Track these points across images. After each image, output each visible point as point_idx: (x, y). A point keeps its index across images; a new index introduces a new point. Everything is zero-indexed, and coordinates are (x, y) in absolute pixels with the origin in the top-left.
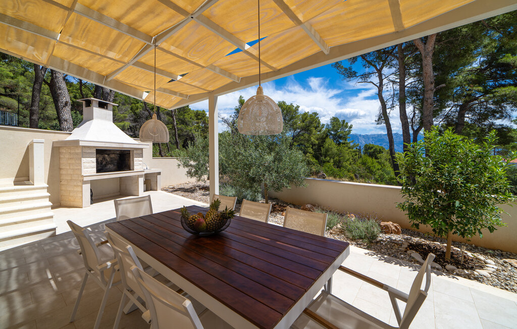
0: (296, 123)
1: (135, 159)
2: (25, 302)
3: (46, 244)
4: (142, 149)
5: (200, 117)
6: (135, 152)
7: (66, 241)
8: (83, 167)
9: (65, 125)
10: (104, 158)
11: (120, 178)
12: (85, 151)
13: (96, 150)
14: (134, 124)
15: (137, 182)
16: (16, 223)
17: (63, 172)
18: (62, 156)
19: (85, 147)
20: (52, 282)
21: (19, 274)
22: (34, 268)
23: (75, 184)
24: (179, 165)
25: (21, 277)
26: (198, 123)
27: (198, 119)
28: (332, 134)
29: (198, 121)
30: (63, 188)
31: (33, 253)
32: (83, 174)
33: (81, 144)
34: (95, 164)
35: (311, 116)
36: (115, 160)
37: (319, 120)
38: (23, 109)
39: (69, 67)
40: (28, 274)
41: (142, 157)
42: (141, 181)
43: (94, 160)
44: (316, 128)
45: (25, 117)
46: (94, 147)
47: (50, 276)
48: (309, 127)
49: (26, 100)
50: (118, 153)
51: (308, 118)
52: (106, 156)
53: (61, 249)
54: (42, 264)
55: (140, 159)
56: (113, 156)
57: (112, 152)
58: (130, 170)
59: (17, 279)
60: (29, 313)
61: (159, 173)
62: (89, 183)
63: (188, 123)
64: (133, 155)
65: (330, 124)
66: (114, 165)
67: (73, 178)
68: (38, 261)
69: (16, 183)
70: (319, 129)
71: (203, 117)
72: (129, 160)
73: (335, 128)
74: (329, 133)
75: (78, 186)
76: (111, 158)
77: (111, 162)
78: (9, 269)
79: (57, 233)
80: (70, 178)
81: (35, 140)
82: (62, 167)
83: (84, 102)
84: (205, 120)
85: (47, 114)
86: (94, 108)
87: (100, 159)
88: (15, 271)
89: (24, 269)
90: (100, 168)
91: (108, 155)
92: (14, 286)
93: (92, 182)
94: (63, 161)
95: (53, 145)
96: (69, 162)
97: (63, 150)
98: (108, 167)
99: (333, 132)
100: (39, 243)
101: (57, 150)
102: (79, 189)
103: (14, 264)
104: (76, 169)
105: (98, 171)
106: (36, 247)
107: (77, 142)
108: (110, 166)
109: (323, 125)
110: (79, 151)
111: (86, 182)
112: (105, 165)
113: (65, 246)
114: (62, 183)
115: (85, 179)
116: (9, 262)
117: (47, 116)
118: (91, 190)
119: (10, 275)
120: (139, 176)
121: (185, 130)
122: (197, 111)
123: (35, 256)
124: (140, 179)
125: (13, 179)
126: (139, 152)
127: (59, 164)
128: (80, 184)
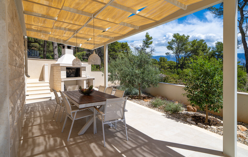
0: (186, 48)
1: (82, 72)
2: (43, 113)
3: (48, 102)
4: (85, 67)
5: (124, 47)
6: (82, 68)
7: (54, 102)
8: (61, 75)
9: (56, 57)
10: (70, 71)
11: (77, 80)
12: (62, 68)
13: (66, 68)
14: (88, 53)
15: (83, 83)
16: (40, 94)
17: (55, 77)
18: (54, 70)
19: (62, 66)
20: (49, 110)
21: (41, 108)
22: (45, 107)
23: (59, 82)
24: (103, 75)
25: (42, 108)
26: (123, 50)
27: (123, 48)
28: (216, 54)
29: (123, 49)
30: (55, 84)
31: (45, 103)
32: (62, 78)
33: (61, 65)
34: (66, 74)
35: (198, 42)
36: (75, 72)
37: (206, 45)
38: (41, 47)
39: (54, 39)
40: (43, 108)
41: (85, 71)
42: (85, 82)
43: (65, 72)
44: (203, 50)
45: (41, 51)
46: (66, 66)
47: (49, 109)
48: (196, 50)
49: (42, 43)
50: (76, 69)
51: (196, 44)
52: (71, 70)
53: (52, 103)
54: (47, 106)
55: (85, 72)
56: (73, 70)
57: (73, 69)
58: (80, 77)
59: (41, 109)
60: (44, 115)
61: (94, 79)
62: (63, 82)
63: (116, 51)
64: (81, 70)
65: (215, 47)
66: (74, 74)
67: (58, 80)
68: (46, 105)
69: (40, 80)
70: (205, 51)
71: (126, 46)
72: (80, 72)
73: (219, 50)
74: (214, 53)
75: (59, 83)
76: (73, 71)
77: (73, 73)
78: (39, 106)
79: (52, 99)
80: (57, 80)
81: (45, 64)
82: (54, 75)
83: (62, 47)
84: (127, 48)
85: (50, 49)
86: (66, 49)
87: (68, 72)
88: (40, 107)
89: (42, 107)
90: (68, 76)
91: (72, 70)
92: (40, 110)
93: (65, 82)
94: (55, 72)
95: (51, 66)
96: (57, 73)
97: (54, 68)
98: (71, 75)
99: (217, 53)
100: (47, 101)
101: (52, 67)
102: (60, 84)
103: (40, 105)
104: (59, 76)
105: (67, 77)
106: (45, 102)
107: (59, 64)
108: (72, 75)
109: (210, 48)
110: (60, 68)
111: (62, 82)
112: (70, 74)
113: (54, 103)
114: (54, 81)
115: (62, 80)
116: (39, 105)
117: (50, 50)
118: (64, 85)
119: (39, 107)
120: (84, 80)
121: (115, 55)
122: (123, 43)
123: (45, 104)
124: (84, 81)
125: (38, 79)
126: (84, 68)
127: (53, 74)
128: (60, 82)
